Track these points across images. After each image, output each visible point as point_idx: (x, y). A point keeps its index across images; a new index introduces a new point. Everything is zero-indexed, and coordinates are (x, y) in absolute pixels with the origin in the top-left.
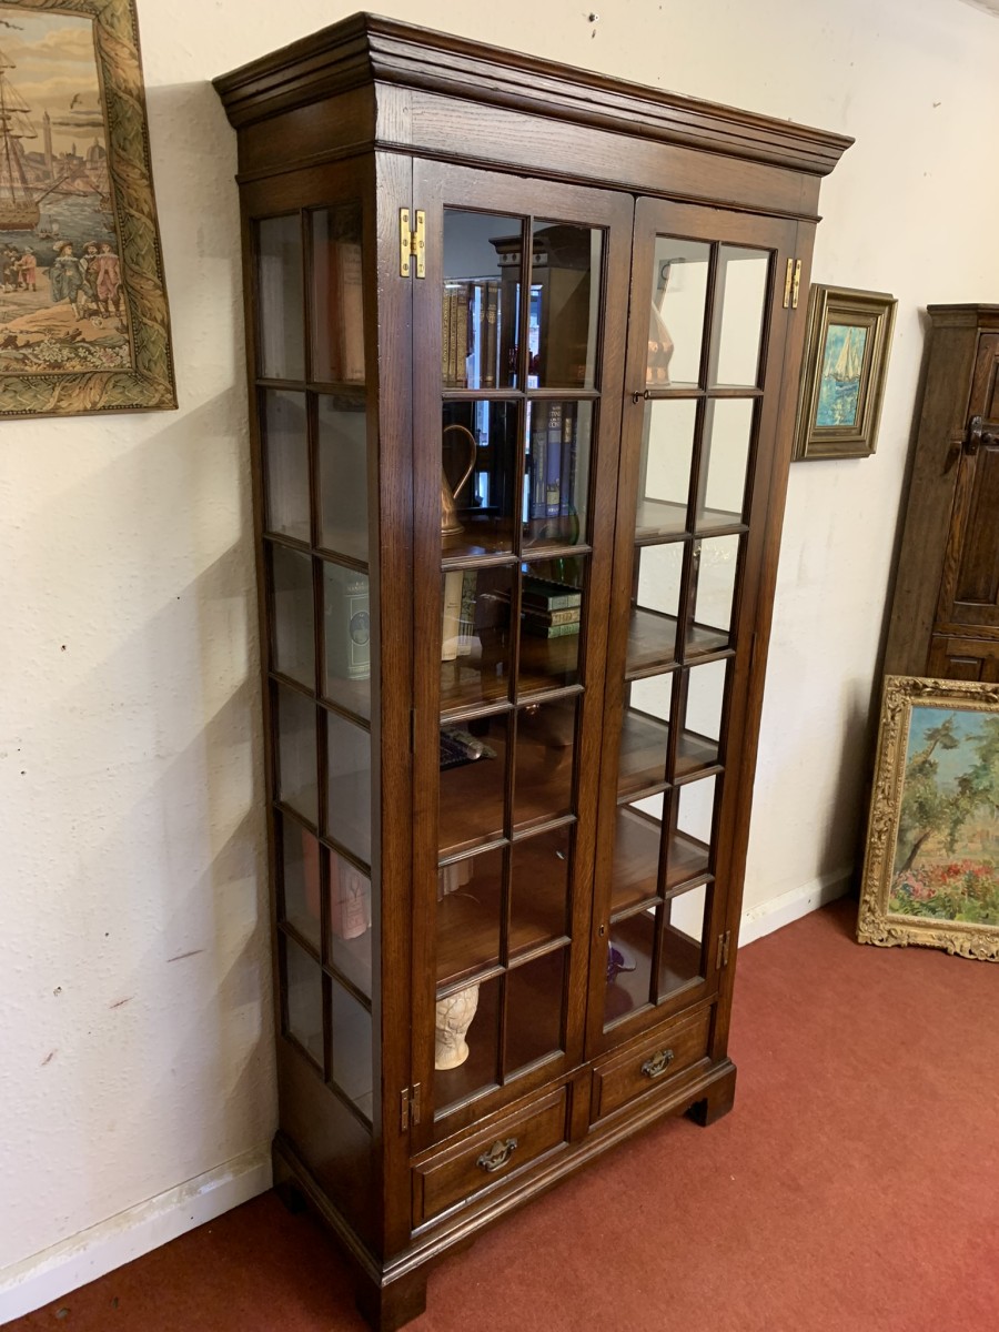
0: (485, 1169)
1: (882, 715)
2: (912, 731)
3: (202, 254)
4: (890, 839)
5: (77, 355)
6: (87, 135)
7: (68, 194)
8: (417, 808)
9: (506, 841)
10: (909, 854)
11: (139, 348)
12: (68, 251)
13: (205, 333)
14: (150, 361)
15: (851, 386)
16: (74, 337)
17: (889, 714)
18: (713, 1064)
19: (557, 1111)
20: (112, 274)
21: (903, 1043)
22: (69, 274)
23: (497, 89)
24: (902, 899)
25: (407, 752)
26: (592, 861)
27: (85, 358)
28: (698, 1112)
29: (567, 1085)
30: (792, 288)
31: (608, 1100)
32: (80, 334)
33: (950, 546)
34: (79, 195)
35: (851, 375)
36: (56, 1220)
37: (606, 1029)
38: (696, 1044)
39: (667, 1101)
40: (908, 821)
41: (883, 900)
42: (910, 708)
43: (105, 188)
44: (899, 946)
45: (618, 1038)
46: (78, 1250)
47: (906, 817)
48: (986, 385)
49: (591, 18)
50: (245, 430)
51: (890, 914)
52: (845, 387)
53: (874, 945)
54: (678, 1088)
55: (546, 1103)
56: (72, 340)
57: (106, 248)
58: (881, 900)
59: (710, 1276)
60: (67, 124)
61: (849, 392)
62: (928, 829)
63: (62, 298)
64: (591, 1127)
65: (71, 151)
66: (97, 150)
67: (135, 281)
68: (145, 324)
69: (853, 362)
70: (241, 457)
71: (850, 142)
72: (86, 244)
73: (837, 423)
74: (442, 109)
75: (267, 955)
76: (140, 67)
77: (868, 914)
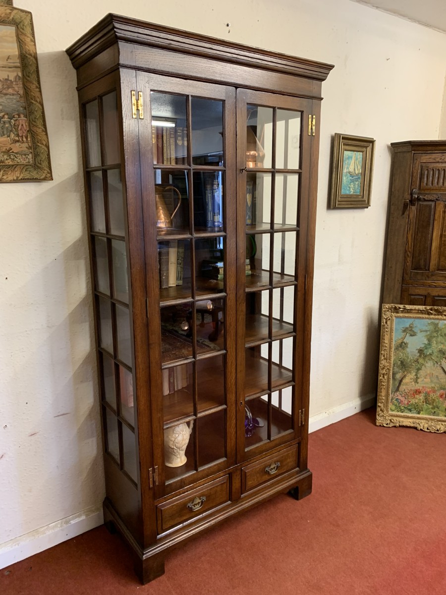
0: (191, 510)
1: (382, 322)
2: (396, 329)
3: (63, 119)
4: (388, 378)
5: (10, 158)
6: (13, 71)
7: (6, 94)
8: (151, 342)
9: (193, 360)
10: (398, 385)
11: (36, 156)
12: (6, 116)
13: (65, 151)
14: (41, 160)
15: (357, 177)
16: (9, 151)
17: (385, 321)
18: (301, 471)
19: (225, 485)
20: (24, 125)
21: (393, 466)
22: (7, 125)
23: (170, 44)
24: (396, 405)
25: (145, 317)
26: (235, 371)
27: (14, 159)
28: (294, 493)
29: (229, 474)
30: (312, 127)
31: (250, 483)
32: (11, 149)
33: (407, 246)
34: (10, 95)
35: (357, 172)
36: (6, 531)
37: (246, 450)
38: (291, 461)
39: (279, 486)
40: (396, 369)
41: (387, 406)
42: (394, 318)
43: (21, 92)
44: (395, 427)
45: (252, 454)
46: (15, 545)
47: (395, 368)
48: (417, 176)
49: (228, 25)
50: (83, 190)
51: (390, 412)
52: (354, 178)
53: (383, 426)
54: (284, 481)
55: (219, 481)
56: (8, 152)
57: (22, 116)
58: (386, 406)
59: (294, 561)
60: (5, 67)
61: (357, 180)
62: (406, 373)
63: (4, 135)
64: (242, 496)
65: (7, 78)
66: (18, 77)
67: (34, 129)
68: (39, 146)
69: (357, 167)
70: (81, 202)
71: (333, 67)
72: (14, 114)
73: (352, 193)
74: (148, 52)
75: (99, 417)
76: (35, 45)
77: (380, 412)
